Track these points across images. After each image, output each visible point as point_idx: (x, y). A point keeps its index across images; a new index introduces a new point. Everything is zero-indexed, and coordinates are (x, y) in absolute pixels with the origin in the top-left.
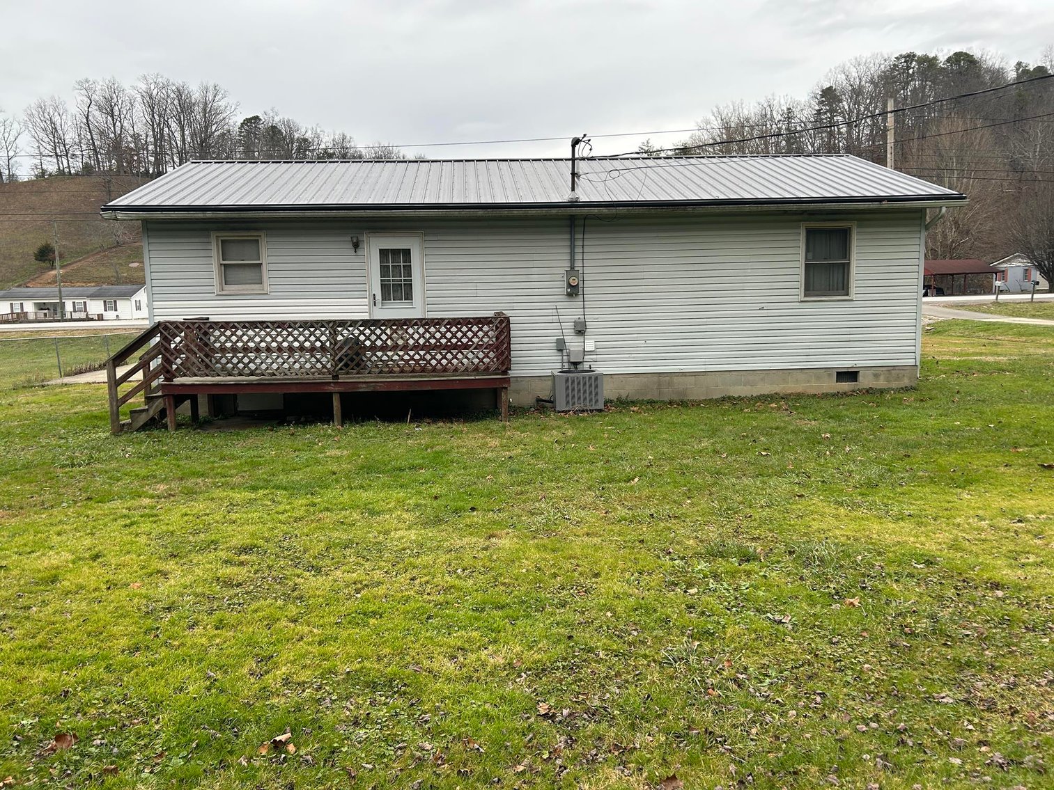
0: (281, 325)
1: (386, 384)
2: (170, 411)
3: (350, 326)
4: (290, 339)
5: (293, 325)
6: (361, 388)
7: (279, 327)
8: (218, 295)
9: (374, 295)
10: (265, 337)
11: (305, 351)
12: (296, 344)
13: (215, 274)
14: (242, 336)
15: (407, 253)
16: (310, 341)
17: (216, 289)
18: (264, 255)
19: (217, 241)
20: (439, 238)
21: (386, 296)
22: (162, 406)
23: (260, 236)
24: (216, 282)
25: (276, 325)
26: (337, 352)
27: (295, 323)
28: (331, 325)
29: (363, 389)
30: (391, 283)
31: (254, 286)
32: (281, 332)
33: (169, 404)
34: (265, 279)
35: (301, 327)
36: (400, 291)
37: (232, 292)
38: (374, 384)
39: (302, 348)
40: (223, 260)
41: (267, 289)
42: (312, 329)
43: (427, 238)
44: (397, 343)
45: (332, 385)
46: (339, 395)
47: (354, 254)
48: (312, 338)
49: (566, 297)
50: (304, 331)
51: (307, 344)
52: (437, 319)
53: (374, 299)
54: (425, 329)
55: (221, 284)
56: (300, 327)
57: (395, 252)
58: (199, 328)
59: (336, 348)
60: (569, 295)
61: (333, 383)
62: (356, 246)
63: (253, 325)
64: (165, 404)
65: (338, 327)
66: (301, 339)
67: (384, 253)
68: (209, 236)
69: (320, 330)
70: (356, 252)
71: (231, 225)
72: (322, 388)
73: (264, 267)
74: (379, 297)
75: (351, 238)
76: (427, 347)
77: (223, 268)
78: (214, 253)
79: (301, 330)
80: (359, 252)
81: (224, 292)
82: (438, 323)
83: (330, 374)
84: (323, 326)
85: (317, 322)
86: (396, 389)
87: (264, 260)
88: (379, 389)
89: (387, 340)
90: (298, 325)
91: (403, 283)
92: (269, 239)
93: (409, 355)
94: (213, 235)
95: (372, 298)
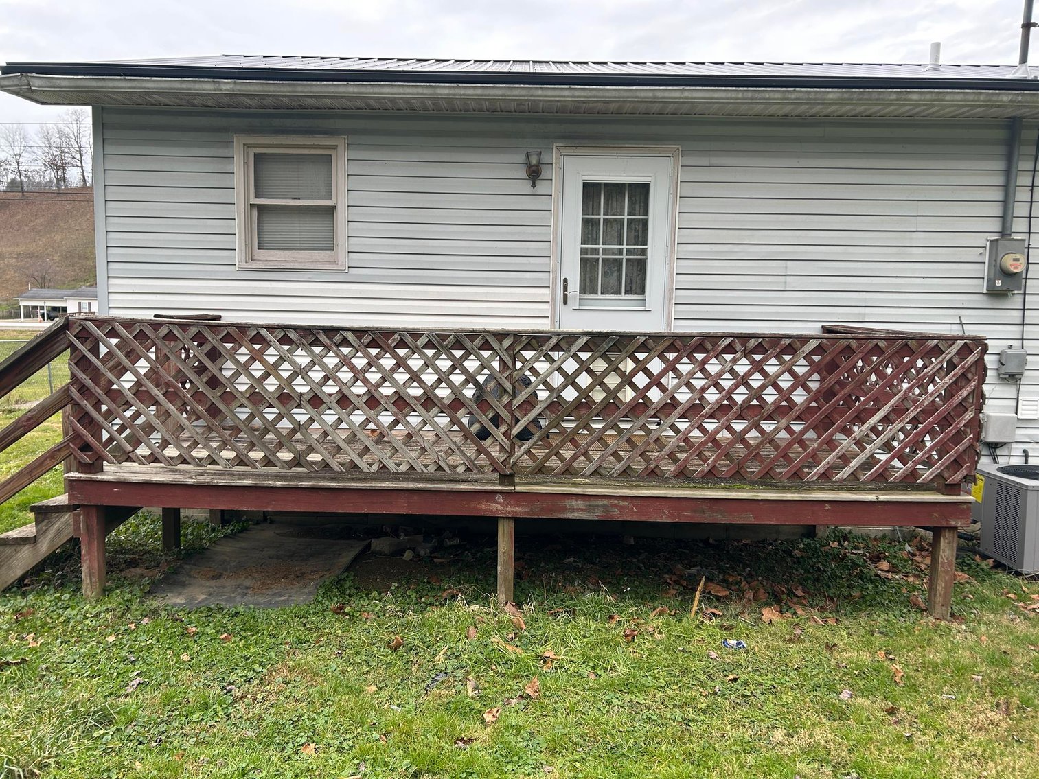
0: (379, 339)
1: (638, 502)
2: (90, 544)
3: (557, 348)
4: (401, 377)
5: (409, 340)
6: (573, 510)
7: (373, 344)
8: (242, 269)
9: (566, 280)
10: (338, 368)
11: (435, 410)
12: (415, 391)
13: (238, 226)
14: (276, 365)
15: (640, 192)
16: (451, 385)
17: (238, 258)
18: (341, 187)
19: (246, 155)
20: (715, 161)
21: (587, 286)
22: (69, 532)
23: (335, 147)
24: (238, 242)
25: (366, 339)
26: (517, 414)
27: (416, 334)
28: (507, 343)
29: (577, 512)
30: (601, 257)
31: (316, 255)
32: (378, 357)
33: (88, 528)
34: (340, 239)
35: (429, 345)
36: (616, 274)
37: (267, 265)
38: (605, 502)
39: (429, 401)
40: (257, 196)
41: (342, 259)
42: (458, 353)
43: (689, 161)
44: (673, 398)
45: (499, 498)
46: (512, 525)
47: (529, 190)
48: (457, 378)
49: (985, 298)
50: (436, 356)
51: (443, 392)
52: (789, 337)
53: (565, 289)
54: (753, 362)
55: (249, 246)
56: (425, 347)
57: (614, 190)
58: (200, 339)
59: (516, 403)
60: (995, 294)
61: (501, 493)
62: (534, 174)
63: (309, 335)
64: (77, 529)
65: (523, 349)
66: (429, 378)
67: (591, 191)
68: (228, 144)
69: (479, 358)
70: (534, 186)
71: (277, 122)
72: (473, 504)
73: (340, 216)
74: (574, 286)
75: (528, 155)
76: (754, 411)
77: (255, 213)
78: (238, 180)
79: (430, 353)
80: (542, 187)
81: (254, 265)
82: (791, 349)
83: (494, 470)
84: (486, 346)
85: (472, 335)
86: (664, 516)
87: (340, 200)
88: (617, 515)
89: (648, 387)
90: (423, 340)
91: (624, 257)
92: (355, 155)
93: (704, 430)
94: (239, 141)
95: (560, 286)
